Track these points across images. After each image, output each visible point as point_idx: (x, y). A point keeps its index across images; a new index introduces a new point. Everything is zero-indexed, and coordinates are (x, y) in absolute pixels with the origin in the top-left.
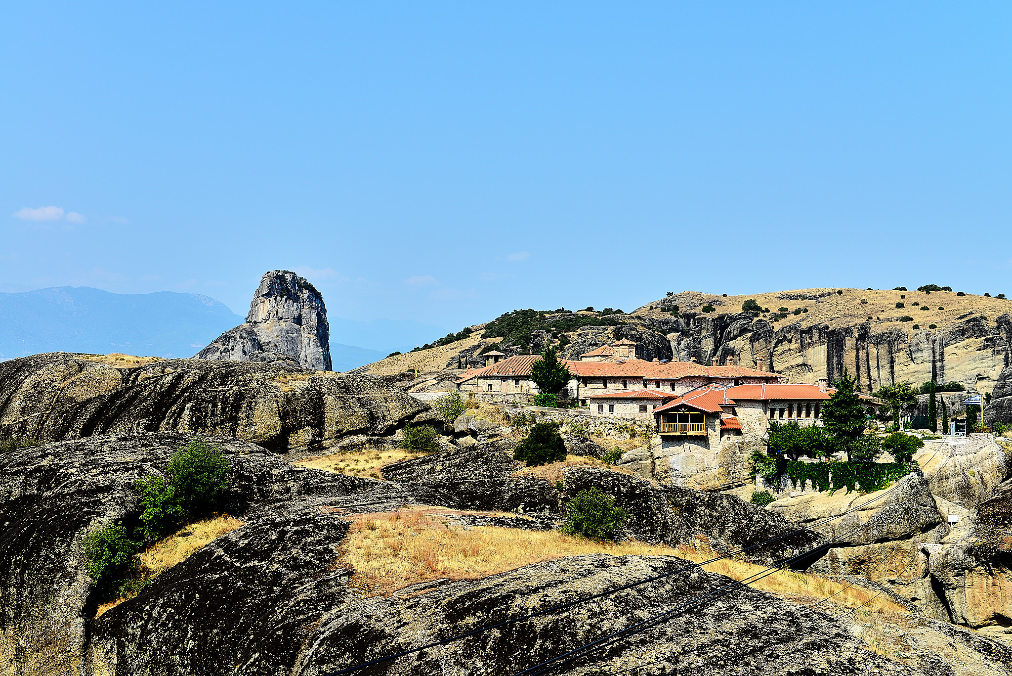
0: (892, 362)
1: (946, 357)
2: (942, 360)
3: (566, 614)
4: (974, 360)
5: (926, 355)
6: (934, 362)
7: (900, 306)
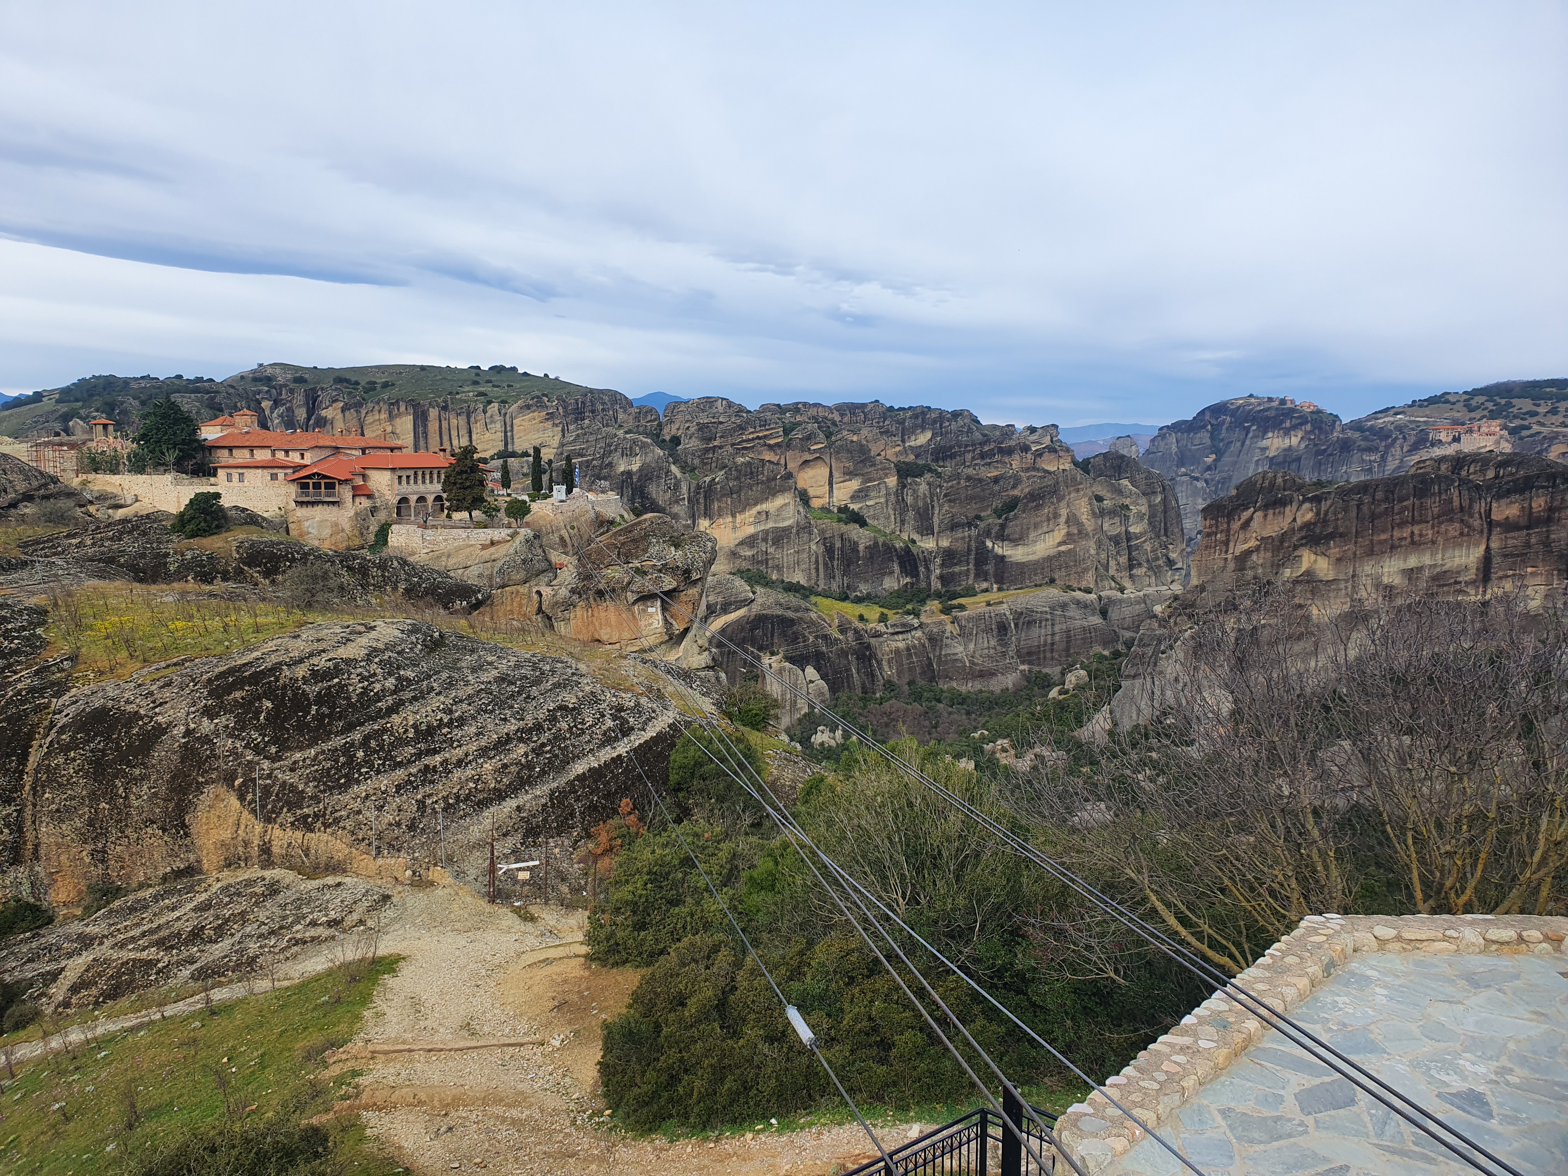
0: (470, 432)
1: (515, 428)
2: (512, 431)
3: (336, 680)
4: (538, 431)
5: (499, 426)
6: (506, 432)
7: (476, 383)
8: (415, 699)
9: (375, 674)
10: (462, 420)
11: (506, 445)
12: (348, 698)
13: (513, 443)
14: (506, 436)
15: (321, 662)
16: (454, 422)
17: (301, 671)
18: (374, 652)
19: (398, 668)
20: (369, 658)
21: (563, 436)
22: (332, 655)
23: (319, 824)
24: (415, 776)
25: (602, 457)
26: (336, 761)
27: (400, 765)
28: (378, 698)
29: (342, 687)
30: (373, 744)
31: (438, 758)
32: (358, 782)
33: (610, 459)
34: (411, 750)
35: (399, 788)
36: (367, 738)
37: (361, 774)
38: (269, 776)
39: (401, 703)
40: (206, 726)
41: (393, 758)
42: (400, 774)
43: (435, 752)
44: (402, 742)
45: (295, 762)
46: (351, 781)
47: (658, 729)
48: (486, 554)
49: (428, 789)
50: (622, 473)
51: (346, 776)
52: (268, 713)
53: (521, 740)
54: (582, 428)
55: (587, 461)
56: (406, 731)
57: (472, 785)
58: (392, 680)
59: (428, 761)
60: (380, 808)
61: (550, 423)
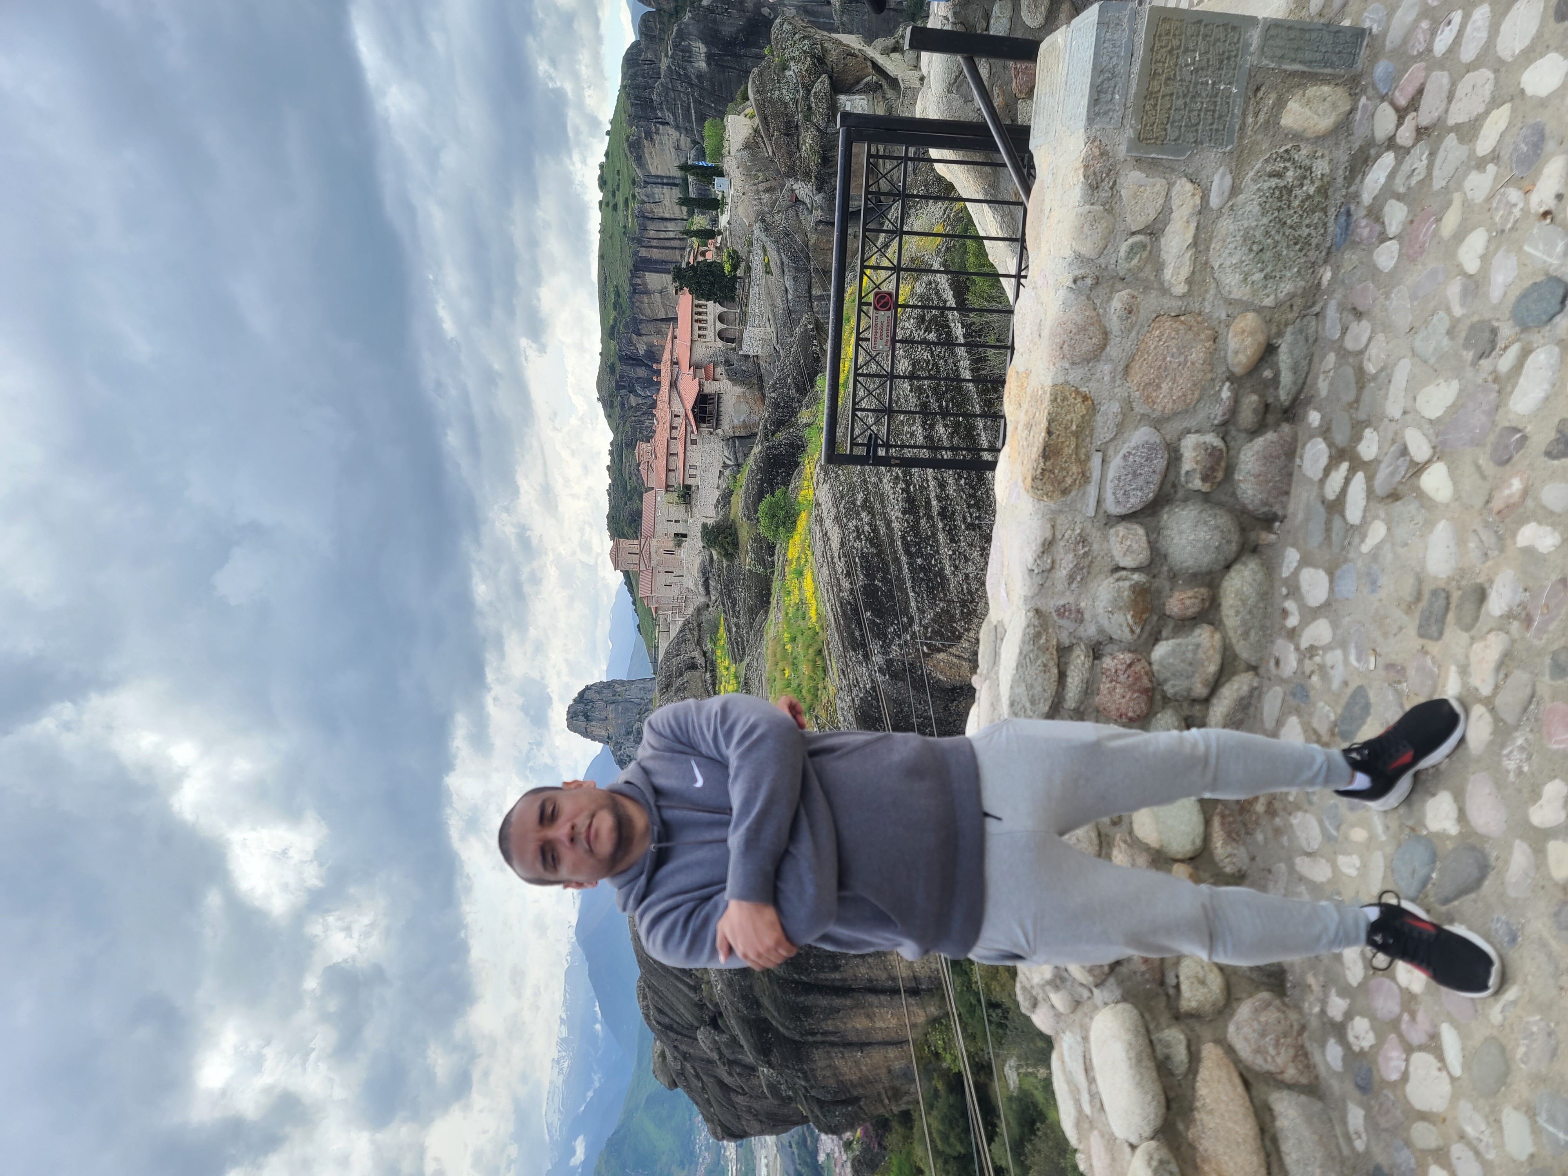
1: (659, 173)
2: (662, 177)
3: (857, 560)
4: (663, 150)
5: (657, 190)
6: (663, 184)
7: (615, 208)
8: (882, 502)
9: (856, 527)
10: (651, 226)
11: (676, 185)
12: (873, 555)
13: (674, 178)
14: (667, 184)
15: (840, 566)
16: (652, 234)
17: (845, 584)
18: (837, 519)
19: (855, 505)
20: (843, 527)
21: (668, 124)
22: (836, 555)
23: (971, 606)
24: (945, 525)
25: (691, 85)
26: (922, 580)
27: (934, 535)
28: (875, 529)
29: (863, 557)
30: (913, 549)
31: (934, 503)
32: (942, 569)
33: (693, 77)
34: (923, 522)
35: (952, 540)
36: (907, 552)
37: (936, 565)
38: (926, 628)
39: (884, 514)
40: (878, 659)
41: (928, 538)
42: (941, 537)
43: (928, 503)
44: (915, 527)
45: (918, 608)
46: (941, 573)
47: (947, 287)
48: (775, 270)
49: (959, 518)
50: (709, 64)
51: (936, 576)
52: (877, 617)
53: (932, 426)
54: (661, 104)
55: (694, 102)
56: (907, 521)
57: (962, 482)
58: (863, 515)
59: (935, 511)
60: (967, 560)
61: (655, 137)
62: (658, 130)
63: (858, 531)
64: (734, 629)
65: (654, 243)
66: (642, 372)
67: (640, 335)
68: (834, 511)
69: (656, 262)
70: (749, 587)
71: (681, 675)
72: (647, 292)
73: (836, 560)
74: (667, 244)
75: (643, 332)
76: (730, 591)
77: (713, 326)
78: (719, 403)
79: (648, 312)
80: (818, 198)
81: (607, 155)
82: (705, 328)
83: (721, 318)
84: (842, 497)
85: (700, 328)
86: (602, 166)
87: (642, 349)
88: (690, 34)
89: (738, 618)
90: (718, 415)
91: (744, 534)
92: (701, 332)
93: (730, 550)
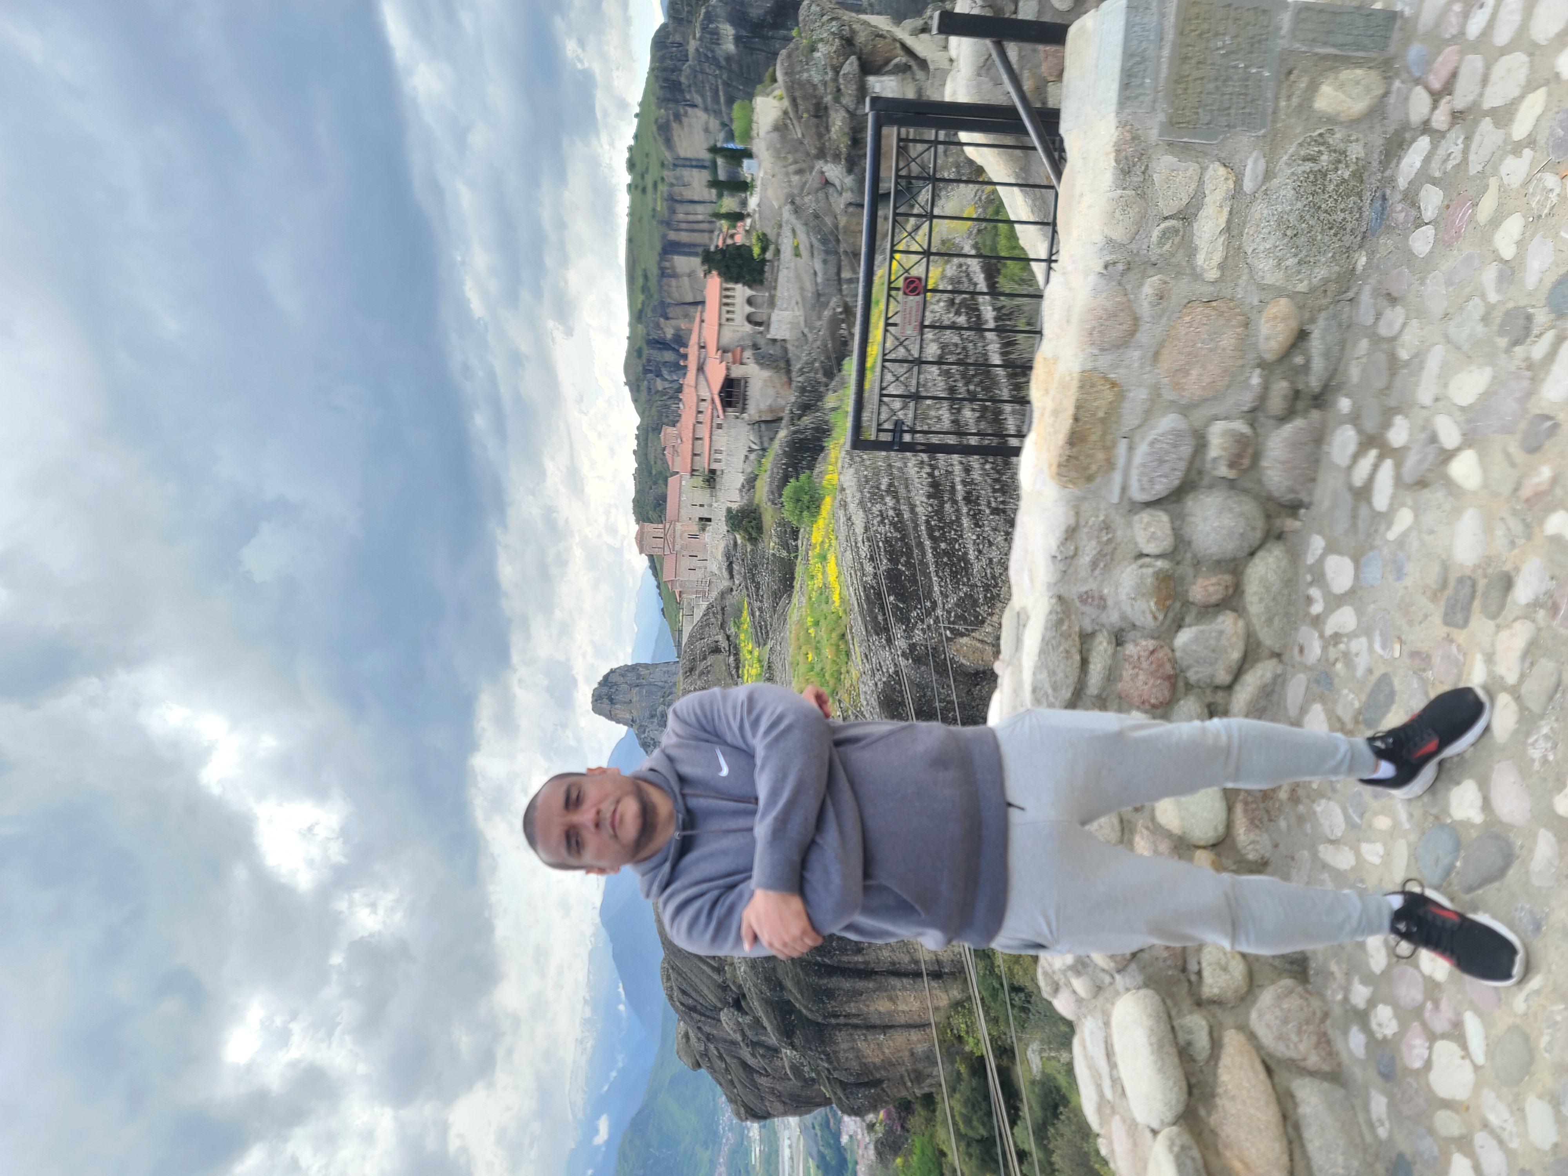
1: (688, 156)
2: (691, 160)
4: (691, 132)
5: (686, 173)
6: (692, 166)
7: (644, 190)
10: (680, 208)
11: (705, 167)
13: (703, 160)
14: (697, 167)
16: (681, 217)
21: (696, 106)
28: (899, 514)
29: (887, 541)
30: (937, 534)
31: (959, 487)
32: (966, 554)
33: (721, 59)
34: (947, 506)
35: (977, 525)
36: (931, 537)
37: (959, 550)
38: (949, 612)
39: (909, 499)
40: (901, 644)
41: (952, 522)
42: (966, 522)
43: (953, 487)
44: (939, 512)
45: (941, 592)
46: (964, 558)
47: (978, 270)
48: (805, 253)
49: (983, 502)
51: (959, 561)
52: (900, 601)
53: (959, 410)
54: (690, 86)
55: (723, 84)
56: (931, 505)
57: (988, 467)
58: (888, 499)
61: (684, 119)
62: (686, 113)
63: (882, 515)
64: (757, 613)
65: (683, 226)
66: (669, 356)
67: (667, 318)
68: (858, 495)
69: (684, 245)
70: (773, 571)
71: (705, 658)
72: (675, 275)
73: (860, 544)
74: (696, 226)
75: (670, 315)
76: (753, 575)
77: (742, 309)
78: (746, 387)
79: (676, 295)
80: (849, 180)
81: (636, 137)
82: (733, 312)
83: (750, 301)
84: (867, 482)
85: (728, 312)
86: (630, 149)
87: (669, 333)
88: (718, 16)
89: (761, 602)
90: (745, 399)
91: (769, 519)
92: (729, 316)
93: (754, 535)
